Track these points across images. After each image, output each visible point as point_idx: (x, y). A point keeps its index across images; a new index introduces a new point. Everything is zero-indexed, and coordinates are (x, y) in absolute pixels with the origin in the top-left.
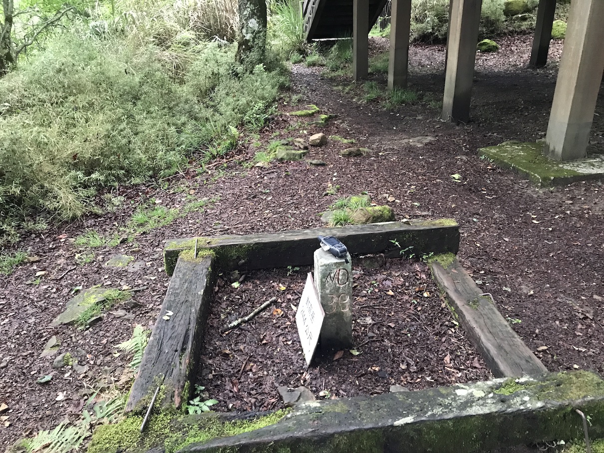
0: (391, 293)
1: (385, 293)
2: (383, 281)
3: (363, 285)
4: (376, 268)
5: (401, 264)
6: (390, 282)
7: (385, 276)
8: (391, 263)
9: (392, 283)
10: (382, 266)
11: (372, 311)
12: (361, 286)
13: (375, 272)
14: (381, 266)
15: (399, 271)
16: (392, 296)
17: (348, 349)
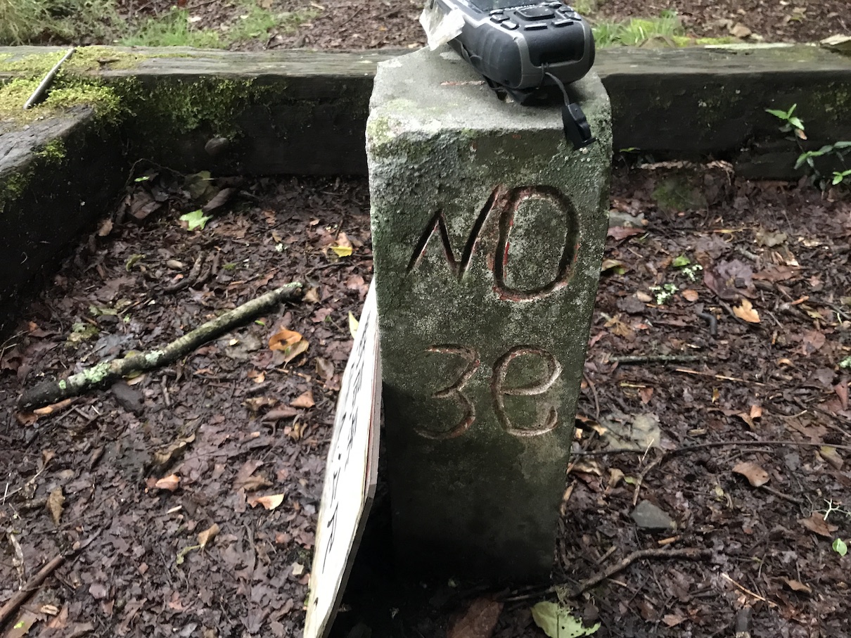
0: (747, 312)
1: (726, 312)
2: (718, 259)
3: (641, 269)
4: (696, 208)
5: (790, 202)
6: (748, 268)
7: (726, 244)
8: (753, 197)
9: (755, 271)
10: (719, 204)
11: (664, 386)
12: (631, 272)
13: (688, 224)
14: (714, 206)
15: (782, 228)
16: (754, 327)
17: (527, 596)
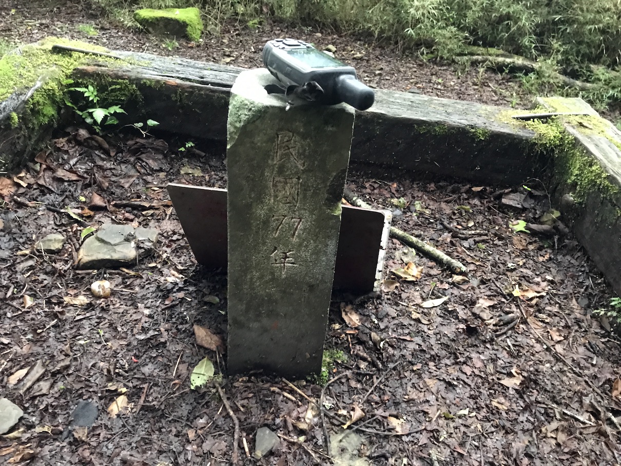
17: (218, 361)
